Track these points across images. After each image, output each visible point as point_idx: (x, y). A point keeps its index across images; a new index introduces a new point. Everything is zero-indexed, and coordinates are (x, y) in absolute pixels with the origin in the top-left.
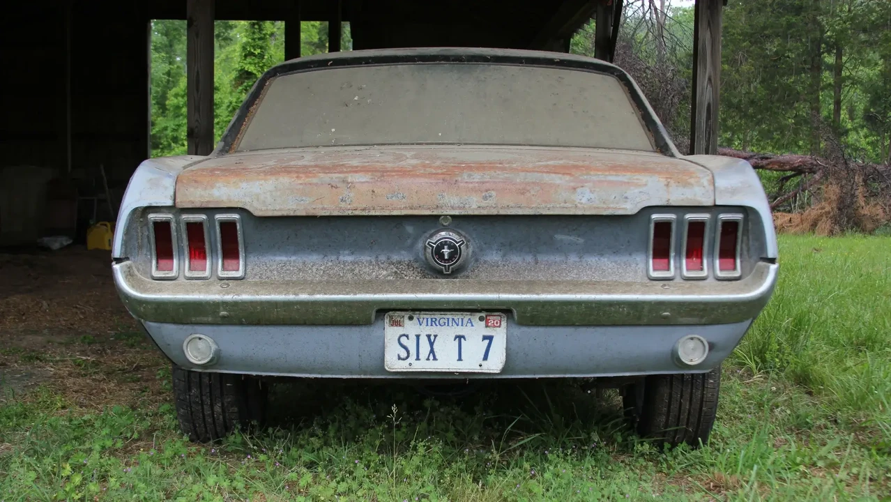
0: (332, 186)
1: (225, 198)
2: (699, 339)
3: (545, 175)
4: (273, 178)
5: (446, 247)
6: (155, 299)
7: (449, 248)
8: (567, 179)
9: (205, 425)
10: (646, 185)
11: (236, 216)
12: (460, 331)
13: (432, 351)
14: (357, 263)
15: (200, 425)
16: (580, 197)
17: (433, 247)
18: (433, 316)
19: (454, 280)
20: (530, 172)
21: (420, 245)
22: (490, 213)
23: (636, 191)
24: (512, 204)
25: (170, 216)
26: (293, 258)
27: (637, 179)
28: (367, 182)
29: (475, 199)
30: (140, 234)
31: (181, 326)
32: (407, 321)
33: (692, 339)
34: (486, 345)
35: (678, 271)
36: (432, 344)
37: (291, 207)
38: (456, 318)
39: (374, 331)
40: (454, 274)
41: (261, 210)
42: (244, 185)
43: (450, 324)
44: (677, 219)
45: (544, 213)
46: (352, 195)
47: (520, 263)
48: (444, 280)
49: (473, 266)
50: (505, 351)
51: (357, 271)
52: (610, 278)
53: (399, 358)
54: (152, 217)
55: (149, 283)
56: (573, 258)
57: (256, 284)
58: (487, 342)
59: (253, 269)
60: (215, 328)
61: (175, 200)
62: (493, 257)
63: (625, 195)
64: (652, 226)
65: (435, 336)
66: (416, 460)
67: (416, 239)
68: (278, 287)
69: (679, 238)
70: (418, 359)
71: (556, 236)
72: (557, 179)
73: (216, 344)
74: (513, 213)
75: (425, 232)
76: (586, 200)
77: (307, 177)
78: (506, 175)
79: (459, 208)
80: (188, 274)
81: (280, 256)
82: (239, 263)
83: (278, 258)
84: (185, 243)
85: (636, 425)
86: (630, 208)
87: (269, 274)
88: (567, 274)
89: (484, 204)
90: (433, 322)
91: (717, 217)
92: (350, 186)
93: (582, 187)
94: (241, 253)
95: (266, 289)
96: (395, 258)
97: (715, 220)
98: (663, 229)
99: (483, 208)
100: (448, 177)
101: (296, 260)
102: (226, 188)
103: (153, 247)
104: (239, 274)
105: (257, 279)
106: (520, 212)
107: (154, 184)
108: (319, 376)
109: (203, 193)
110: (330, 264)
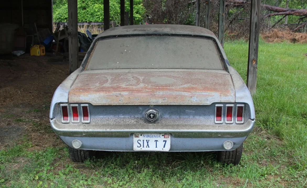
0: (117, 96)
1: (83, 100)
2: (230, 142)
3: (182, 92)
4: (98, 93)
5: (152, 114)
6: (63, 131)
7: (153, 115)
8: (189, 94)
9: (78, 157)
10: (214, 96)
11: (87, 105)
12: (156, 139)
13: (148, 145)
14: (124, 118)
15: (77, 158)
16: (193, 100)
17: (148, 114)
18: (148, 135)
19: (154, 124)
20: (178, 91)
21: (144, 113)
22: (165, 104)
23: (211, 98)
24: (172, 102)
25: (67, 105)
26: (105, 116)
27: (211, 94)
28: (127, 95)
29: (160, 100)
30: (58, 110)
31: (71, 137)
32: (140, 136)
33: (228, 142)
34: (164, 143)
35: (224, 121)
36: (148, 143)
37: (104, 103)
38: (155, 135)
39: (130, 139)
40: (154, 122)
41: (95, 104)
42: (89, 96)
43: (153, 137)
44: (224, 106)
45: (182, 104)
46: (123, 99)
47: (175, 118)
48: (151, 124)
49: (160, 119)
50: (170, 145)
51: (125, 120)
52: (203, 123)
53: (138, 147)
54: (61, 105)
55: (61, 125)
56: (191, 117)
57: (94, 126)
58: (165, 142)
59: (93, 120)
60: (81, 138)
61: (68, 100)
62: (167, 116)
63: (208, 99)
64: (216, 108)
65: (149, 140)
66: (144, 174)
67: (143, 111)
68: (100, 127)
69: (224, 111)
70: (143, 147)
71: (186, 110)
72: (186, 94)
73: (82, 142)
74: (172, 105)
75: (145, 109)
76: (195, 101)
77: (109, 93)
78: (170, 92)
79: (156, 103)
80: (73, 121)
81: (101, 116)
82: (88, 118)
83: (100, 117)
84: (72, 112)
85: (216, 158)
86: (209, 103)
87: (98, 121)
88: (189, 122)
89: (163, 101)
90: (148, 136)
91: (236, 105)
92: (122, 96)
93: (194, 96)
94: (89, 115)
95: (97, 127)
96: (136, 116)
97: (236, 106)
98: (219, 109)
99: (163, 103)
100: (152, 93)
101: (106, 117)
102: (84, 97)
103: (62, 113)
104: (88, 122)
105: (94, 124)
106: (175, 104)
107: (62, 95)
108: (114, 151)
109: (77, 98)
110: (116, 118)
